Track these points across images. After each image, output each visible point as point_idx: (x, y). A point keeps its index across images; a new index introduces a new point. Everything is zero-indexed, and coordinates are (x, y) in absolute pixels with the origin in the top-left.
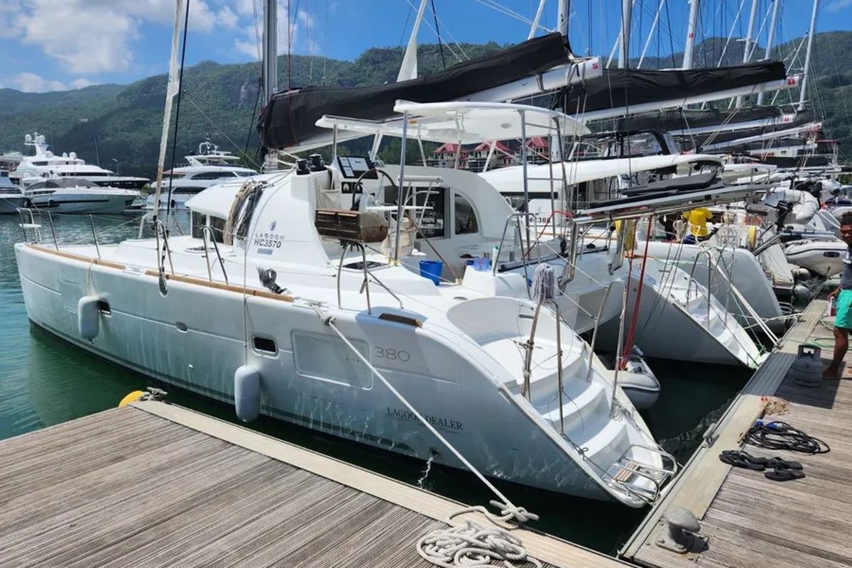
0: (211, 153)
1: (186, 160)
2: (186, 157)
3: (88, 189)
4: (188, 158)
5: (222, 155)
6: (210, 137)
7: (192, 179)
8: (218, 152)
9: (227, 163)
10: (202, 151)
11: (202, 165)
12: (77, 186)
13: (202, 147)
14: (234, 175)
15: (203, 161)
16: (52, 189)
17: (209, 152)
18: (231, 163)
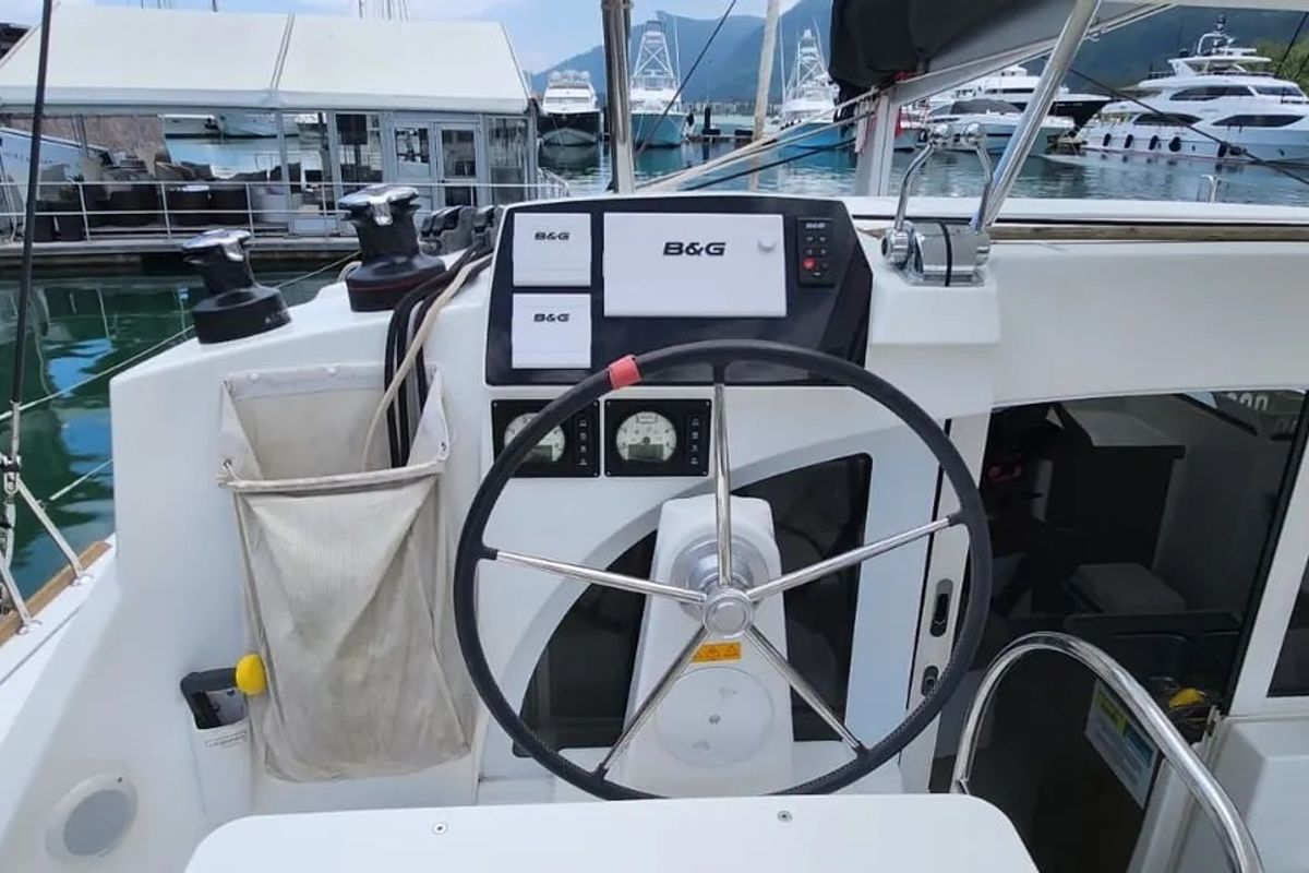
0: (1218, 53)
1: (1170, 65)
2: (1170, 61)
3: (1002, 117)
4: (1174, 62)
5: (1238, 54)
6: (1224, 23)
7: (1171, 99)
8: (1231, 50)
9: (1244, 71)
10: (1202, 50)
11: (1193, 73)
12: (988, 112)
13: (1204, 40)
14: (1249, 93)
15: (1198, 68)
16: (957, 116)
17: (1214, 51)
18: (1253, 69)
